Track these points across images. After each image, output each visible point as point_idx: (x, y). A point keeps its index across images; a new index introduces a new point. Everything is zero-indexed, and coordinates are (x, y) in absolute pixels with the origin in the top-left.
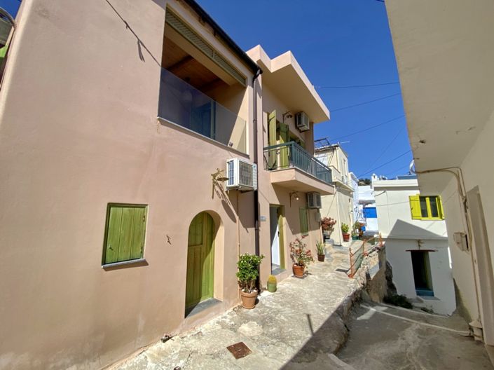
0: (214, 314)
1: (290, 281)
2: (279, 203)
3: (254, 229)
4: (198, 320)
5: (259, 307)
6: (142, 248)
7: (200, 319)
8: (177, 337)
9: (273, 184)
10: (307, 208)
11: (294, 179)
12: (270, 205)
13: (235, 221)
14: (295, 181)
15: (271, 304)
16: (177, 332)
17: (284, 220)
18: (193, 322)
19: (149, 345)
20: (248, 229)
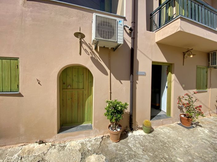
0: (84, 136)
1: (173, 128)
2: (167, 62)
3: (129, 82)
4: (69, 137)
5: (122, 144)
6: (18, 86)
7: (71, 137)
8: (50, 144)
9: (158, 43)
10: (208, 66)
11: (179, 30)
12: (153, 62)
13: (106, 74)
14: (180, 31)
15: (135, 146)
16: (51, 140)
17: (173, 76)
18: (64, 137)
19: (29, 143)
20: (122, 81)
